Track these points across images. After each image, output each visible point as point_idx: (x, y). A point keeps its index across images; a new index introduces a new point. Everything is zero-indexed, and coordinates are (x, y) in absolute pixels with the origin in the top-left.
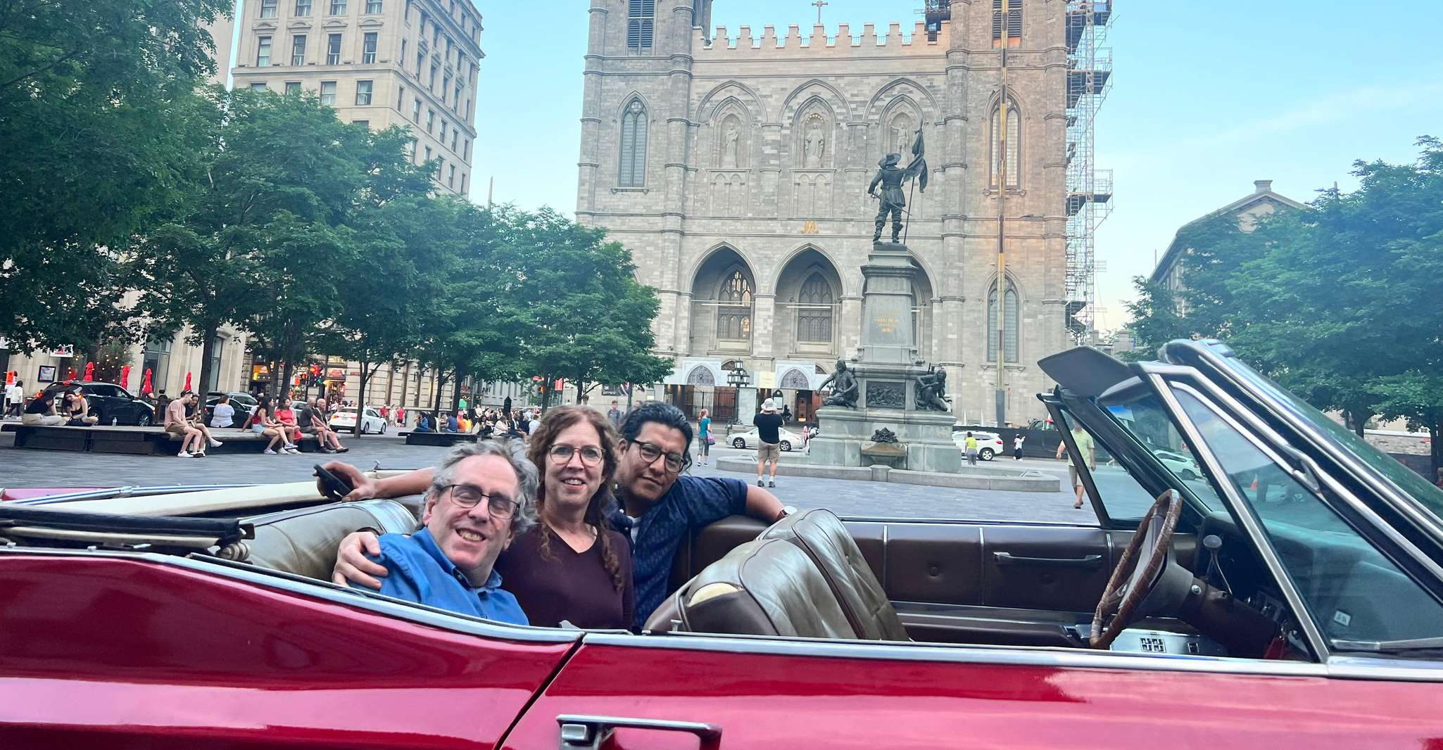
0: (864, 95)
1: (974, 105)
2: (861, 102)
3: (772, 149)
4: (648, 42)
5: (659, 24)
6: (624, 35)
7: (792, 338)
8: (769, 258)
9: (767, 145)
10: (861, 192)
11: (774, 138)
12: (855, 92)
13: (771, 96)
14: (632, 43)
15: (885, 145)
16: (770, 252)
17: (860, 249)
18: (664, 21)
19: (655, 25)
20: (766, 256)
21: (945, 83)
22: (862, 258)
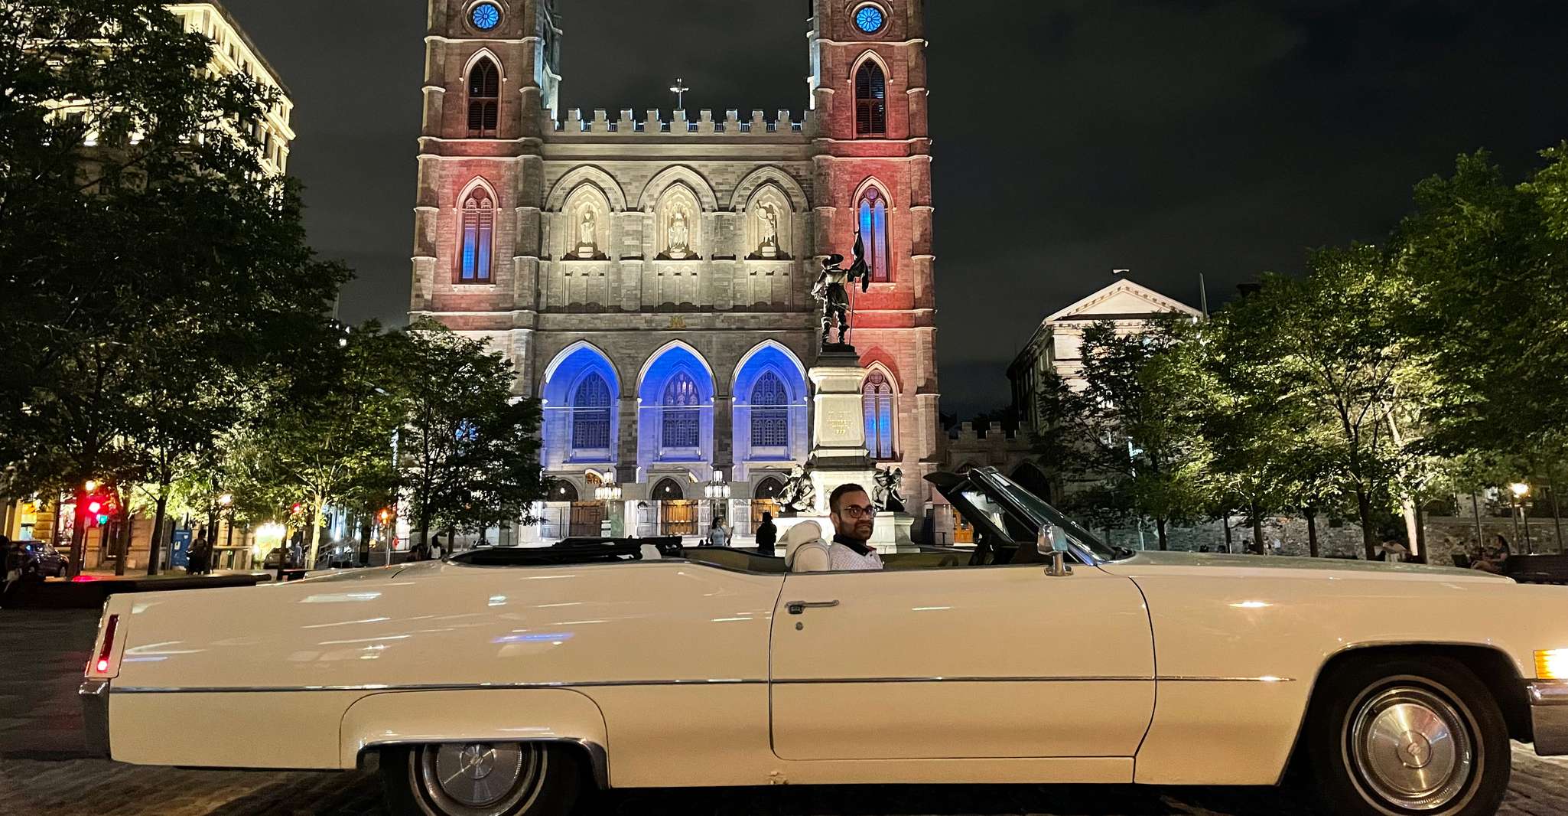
0: (730, 184)
1: (841, 195)
2: (726, 191)
3: (633, 239)
4: (491, 124)
5: (504, 105)
6: (464, 117)
7: (656, 444)
8: (633, 358)
9: (628, 235)
10: (729, 285)
11: (635, 228)
12: (721, 181)
13: (630, 184)
14: (474, 124)
15: (752, 235)
16: (634, 351)
17: (731, 346)
18: (510, 102)
19: (500, 106)
20: (629, 356)
21: (811, 173)
22: (733, 354)
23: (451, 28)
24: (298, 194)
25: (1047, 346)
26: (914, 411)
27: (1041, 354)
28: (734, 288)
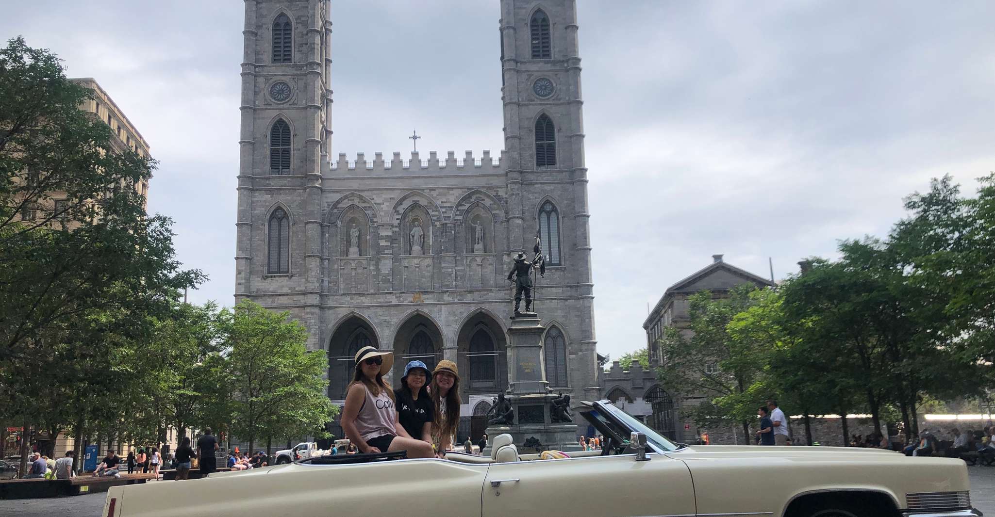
0: (451, 202)
1: (527, 208)
2: (449, 207)
3: (386, 242)
4: (286, 166)
5: (295, 152)
6: (268, 160)
8: (388, 322)
9: (382, 239)
10: (452, 271)
11: (387, 234)
12: (444, 200)
13: (383, 204)
14: (274, 166)
15: (467, 238)
16: (389, 317)
17: (454, 312)
18: (299, 150)
19: (292, 152)
20: (385, 321)
21: (506, 194)
22: (456, 318)
23: (257, 100)
24: (170, 228)
25: (669, 308)
26: (580, 353)
27: (665, 312)
28: (456, 273)
